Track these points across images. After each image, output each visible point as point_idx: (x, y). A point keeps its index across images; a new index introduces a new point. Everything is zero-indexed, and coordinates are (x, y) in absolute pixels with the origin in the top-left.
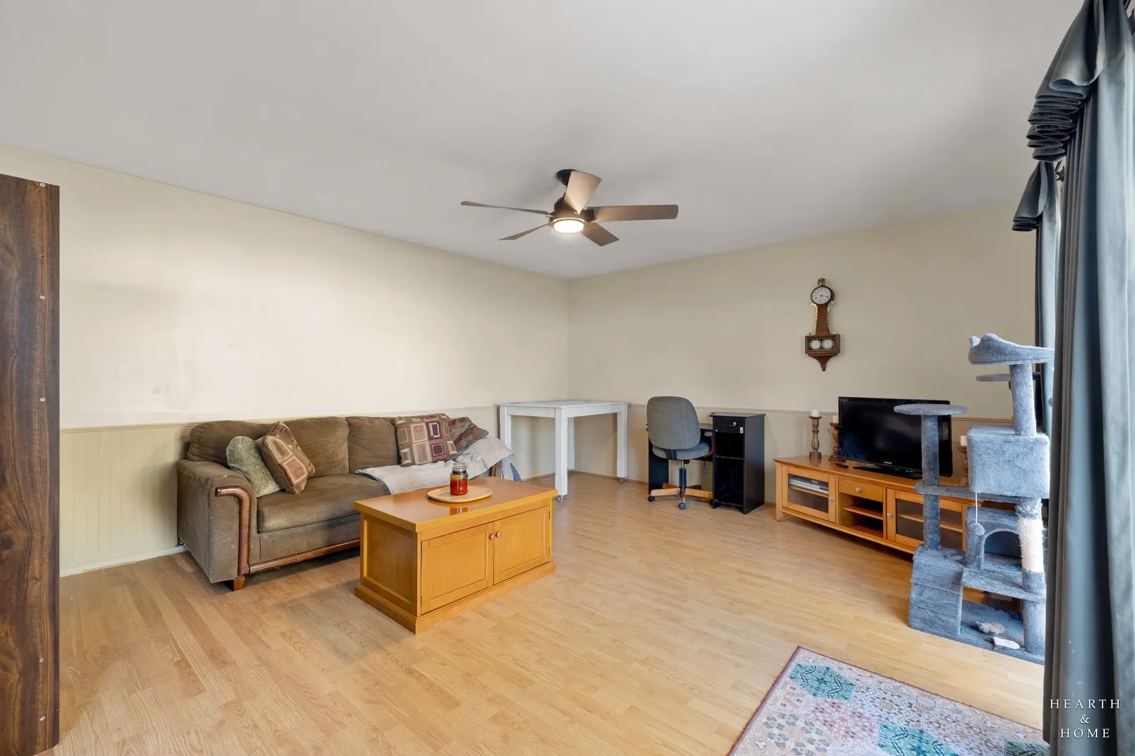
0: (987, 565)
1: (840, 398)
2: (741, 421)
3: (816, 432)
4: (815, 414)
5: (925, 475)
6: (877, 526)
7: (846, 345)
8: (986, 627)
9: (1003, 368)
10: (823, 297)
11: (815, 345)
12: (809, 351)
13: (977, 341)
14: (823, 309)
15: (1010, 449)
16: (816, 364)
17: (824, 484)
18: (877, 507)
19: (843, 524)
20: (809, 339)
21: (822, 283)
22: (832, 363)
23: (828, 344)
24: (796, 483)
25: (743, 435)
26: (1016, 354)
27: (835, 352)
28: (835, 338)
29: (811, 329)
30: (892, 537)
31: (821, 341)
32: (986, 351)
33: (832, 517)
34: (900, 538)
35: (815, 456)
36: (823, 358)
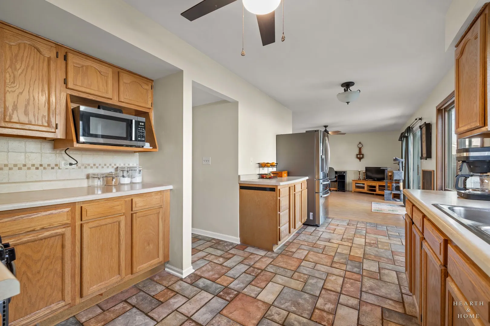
0: (395, 191)
1: (366, 167)
2: (344, 172)
3: (359, 174)
4: (360, 171)
5: (385, 179)
6: (375, 191)
7: (365, 156)
8: (395, 199)
9: (398, 162)
10: (360, 146)
11: (359, 156)
12: (357, 158)
13: (394, 158)
14: (360, 149)
15: (399, 173)
16: (358, 160)
17: (364, 184)
18: (375, 187)
19: (367, 191)
20: (357, 155)
21: (360, 143)
22: (362, 160)
23: (361, 156)
24: (357, 184)
25: (345, 175)
26: (399, 160)
27: (363, 157)
28: (363, 155)
29: (357, 152)
30: (378, 192)
31: (360, 155)
32: (396, 160)
33: (365, 190)
34: (379, 192)
35: (359, 179)
36: (360, 159)
